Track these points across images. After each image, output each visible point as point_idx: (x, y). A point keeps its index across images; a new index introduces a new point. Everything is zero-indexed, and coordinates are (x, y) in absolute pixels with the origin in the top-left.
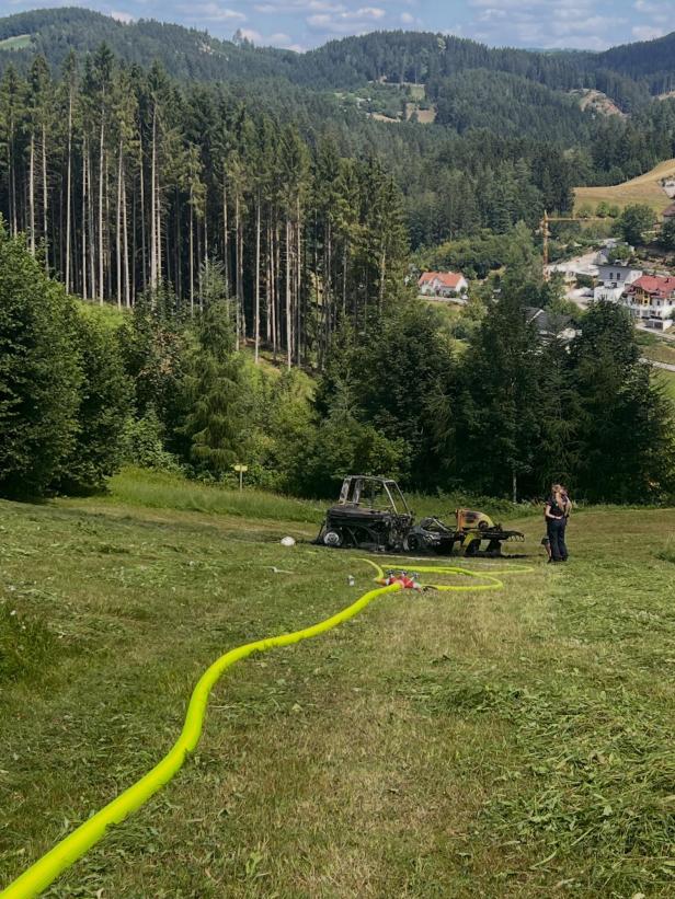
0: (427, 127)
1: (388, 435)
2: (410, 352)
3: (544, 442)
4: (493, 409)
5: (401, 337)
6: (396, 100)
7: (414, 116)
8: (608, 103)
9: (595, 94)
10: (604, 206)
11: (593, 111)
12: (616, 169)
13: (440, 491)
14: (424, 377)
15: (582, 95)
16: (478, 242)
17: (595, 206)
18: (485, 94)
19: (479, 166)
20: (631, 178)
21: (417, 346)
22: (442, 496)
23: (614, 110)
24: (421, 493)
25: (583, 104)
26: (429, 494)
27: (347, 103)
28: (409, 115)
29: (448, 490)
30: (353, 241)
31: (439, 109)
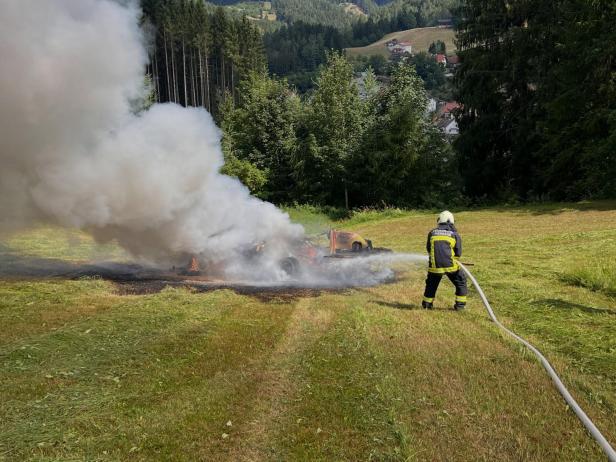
0: (273, 22)
1: (259, 167)
2: (271, 110)
3: (367, 167)
4: (331, 146)
5: (265, 100)
6: (257, 10)
7: (266, 17)
8: (357, 9)
9: (351, 5)
10: (360, 56)
11: (351, 13)
12: (365, 39)
13: (296, 203)
14: (282, 126)
15: (346, 6)
16: (300, 75)
17: (355, 57)
18: (300, 6)
19: (299, 38)
20: (372, 42)
21: (276, 106)
22: (298, 207)
23: (360, 12)
24: (283, 205)
25: (347, 10)
26: (289, 206)
27: (233, 11)
28: (264, 16)
29: (302, 202)
30: (236, 64)
31: (278, 13)
